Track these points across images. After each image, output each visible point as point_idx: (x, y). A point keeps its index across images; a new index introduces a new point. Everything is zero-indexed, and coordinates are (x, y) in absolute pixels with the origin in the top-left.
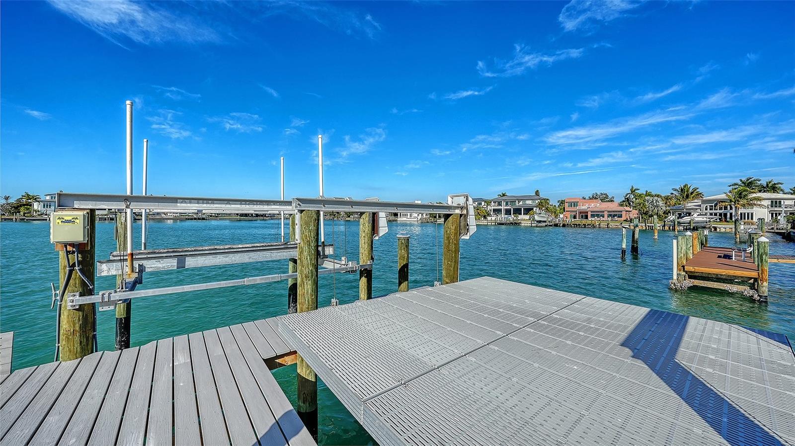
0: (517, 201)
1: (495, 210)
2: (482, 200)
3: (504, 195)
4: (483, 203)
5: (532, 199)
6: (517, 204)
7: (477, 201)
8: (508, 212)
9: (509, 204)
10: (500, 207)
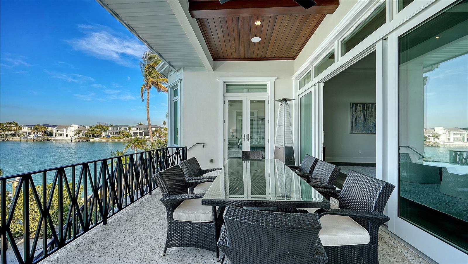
0: (147, 128)
1: (134, 133)
2: (127, 126)
3: (141, 124)
4: (127, 128)
5: (155, 128)
6: (147, 130)
7: (123, 127)
8: (141, 134)
9: (143, 129)
10: (137, 131)
